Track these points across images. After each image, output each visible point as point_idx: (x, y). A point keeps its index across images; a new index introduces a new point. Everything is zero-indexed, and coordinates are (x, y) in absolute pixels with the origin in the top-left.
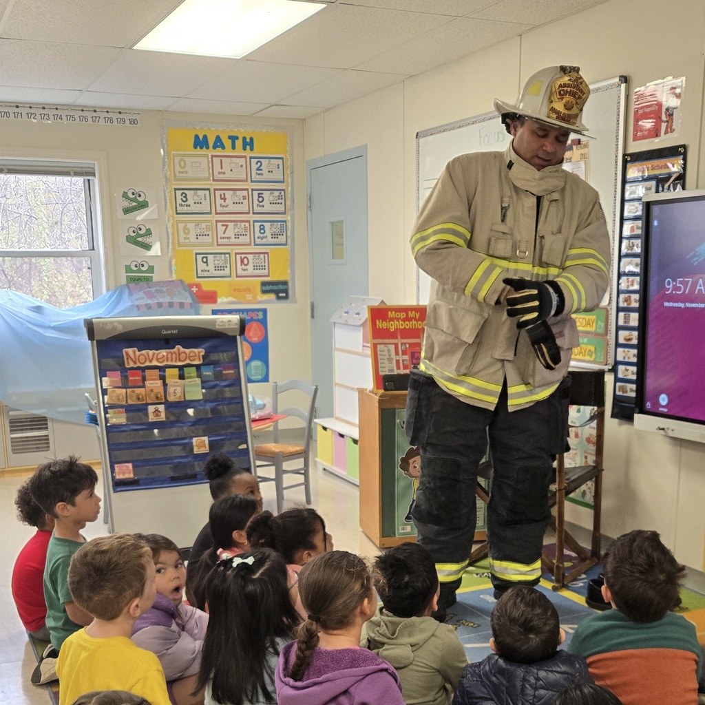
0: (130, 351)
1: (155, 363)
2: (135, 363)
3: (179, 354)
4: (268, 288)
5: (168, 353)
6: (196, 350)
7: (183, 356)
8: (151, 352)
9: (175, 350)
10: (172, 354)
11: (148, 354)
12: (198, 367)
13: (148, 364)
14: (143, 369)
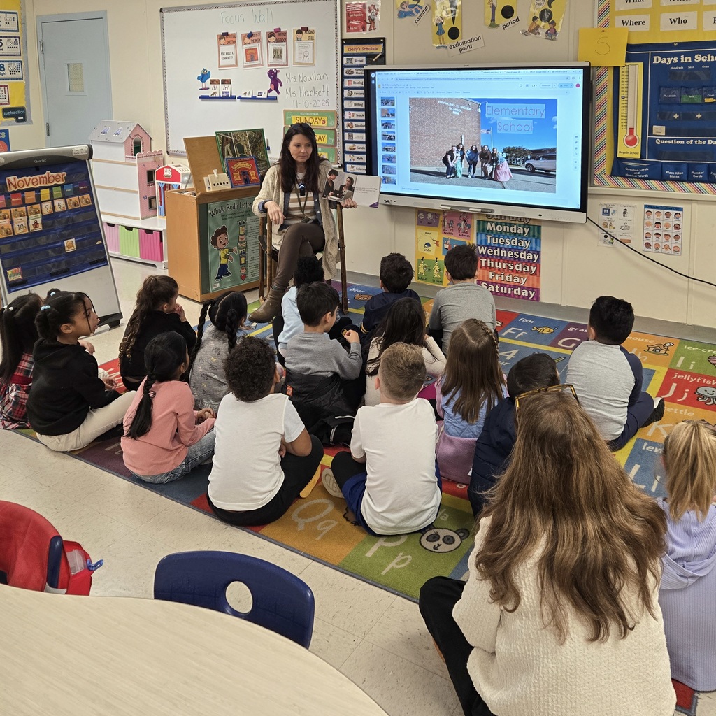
0: (11, 178)
1: (31, 186)
2: (16, 188)
3: (49, 178)
4: (8, 113)
5: (40, 178)
6: (60, 173)
7: (51, 179)
8: (27, 178)
9: (46, 174)
10: (43, 178)
11: (25, 180)
12: (62, 186)
13: (26, 187)
14: (23, 192)
